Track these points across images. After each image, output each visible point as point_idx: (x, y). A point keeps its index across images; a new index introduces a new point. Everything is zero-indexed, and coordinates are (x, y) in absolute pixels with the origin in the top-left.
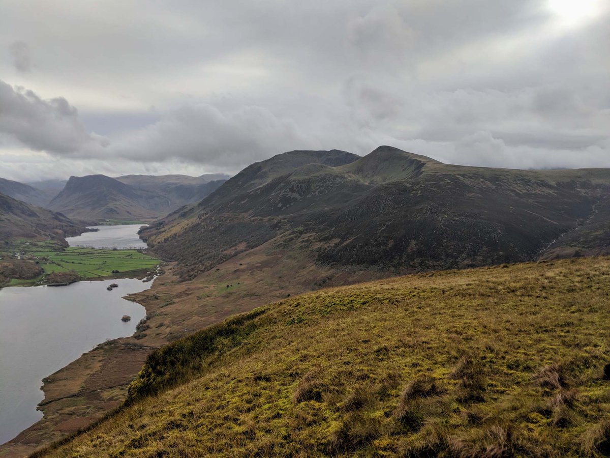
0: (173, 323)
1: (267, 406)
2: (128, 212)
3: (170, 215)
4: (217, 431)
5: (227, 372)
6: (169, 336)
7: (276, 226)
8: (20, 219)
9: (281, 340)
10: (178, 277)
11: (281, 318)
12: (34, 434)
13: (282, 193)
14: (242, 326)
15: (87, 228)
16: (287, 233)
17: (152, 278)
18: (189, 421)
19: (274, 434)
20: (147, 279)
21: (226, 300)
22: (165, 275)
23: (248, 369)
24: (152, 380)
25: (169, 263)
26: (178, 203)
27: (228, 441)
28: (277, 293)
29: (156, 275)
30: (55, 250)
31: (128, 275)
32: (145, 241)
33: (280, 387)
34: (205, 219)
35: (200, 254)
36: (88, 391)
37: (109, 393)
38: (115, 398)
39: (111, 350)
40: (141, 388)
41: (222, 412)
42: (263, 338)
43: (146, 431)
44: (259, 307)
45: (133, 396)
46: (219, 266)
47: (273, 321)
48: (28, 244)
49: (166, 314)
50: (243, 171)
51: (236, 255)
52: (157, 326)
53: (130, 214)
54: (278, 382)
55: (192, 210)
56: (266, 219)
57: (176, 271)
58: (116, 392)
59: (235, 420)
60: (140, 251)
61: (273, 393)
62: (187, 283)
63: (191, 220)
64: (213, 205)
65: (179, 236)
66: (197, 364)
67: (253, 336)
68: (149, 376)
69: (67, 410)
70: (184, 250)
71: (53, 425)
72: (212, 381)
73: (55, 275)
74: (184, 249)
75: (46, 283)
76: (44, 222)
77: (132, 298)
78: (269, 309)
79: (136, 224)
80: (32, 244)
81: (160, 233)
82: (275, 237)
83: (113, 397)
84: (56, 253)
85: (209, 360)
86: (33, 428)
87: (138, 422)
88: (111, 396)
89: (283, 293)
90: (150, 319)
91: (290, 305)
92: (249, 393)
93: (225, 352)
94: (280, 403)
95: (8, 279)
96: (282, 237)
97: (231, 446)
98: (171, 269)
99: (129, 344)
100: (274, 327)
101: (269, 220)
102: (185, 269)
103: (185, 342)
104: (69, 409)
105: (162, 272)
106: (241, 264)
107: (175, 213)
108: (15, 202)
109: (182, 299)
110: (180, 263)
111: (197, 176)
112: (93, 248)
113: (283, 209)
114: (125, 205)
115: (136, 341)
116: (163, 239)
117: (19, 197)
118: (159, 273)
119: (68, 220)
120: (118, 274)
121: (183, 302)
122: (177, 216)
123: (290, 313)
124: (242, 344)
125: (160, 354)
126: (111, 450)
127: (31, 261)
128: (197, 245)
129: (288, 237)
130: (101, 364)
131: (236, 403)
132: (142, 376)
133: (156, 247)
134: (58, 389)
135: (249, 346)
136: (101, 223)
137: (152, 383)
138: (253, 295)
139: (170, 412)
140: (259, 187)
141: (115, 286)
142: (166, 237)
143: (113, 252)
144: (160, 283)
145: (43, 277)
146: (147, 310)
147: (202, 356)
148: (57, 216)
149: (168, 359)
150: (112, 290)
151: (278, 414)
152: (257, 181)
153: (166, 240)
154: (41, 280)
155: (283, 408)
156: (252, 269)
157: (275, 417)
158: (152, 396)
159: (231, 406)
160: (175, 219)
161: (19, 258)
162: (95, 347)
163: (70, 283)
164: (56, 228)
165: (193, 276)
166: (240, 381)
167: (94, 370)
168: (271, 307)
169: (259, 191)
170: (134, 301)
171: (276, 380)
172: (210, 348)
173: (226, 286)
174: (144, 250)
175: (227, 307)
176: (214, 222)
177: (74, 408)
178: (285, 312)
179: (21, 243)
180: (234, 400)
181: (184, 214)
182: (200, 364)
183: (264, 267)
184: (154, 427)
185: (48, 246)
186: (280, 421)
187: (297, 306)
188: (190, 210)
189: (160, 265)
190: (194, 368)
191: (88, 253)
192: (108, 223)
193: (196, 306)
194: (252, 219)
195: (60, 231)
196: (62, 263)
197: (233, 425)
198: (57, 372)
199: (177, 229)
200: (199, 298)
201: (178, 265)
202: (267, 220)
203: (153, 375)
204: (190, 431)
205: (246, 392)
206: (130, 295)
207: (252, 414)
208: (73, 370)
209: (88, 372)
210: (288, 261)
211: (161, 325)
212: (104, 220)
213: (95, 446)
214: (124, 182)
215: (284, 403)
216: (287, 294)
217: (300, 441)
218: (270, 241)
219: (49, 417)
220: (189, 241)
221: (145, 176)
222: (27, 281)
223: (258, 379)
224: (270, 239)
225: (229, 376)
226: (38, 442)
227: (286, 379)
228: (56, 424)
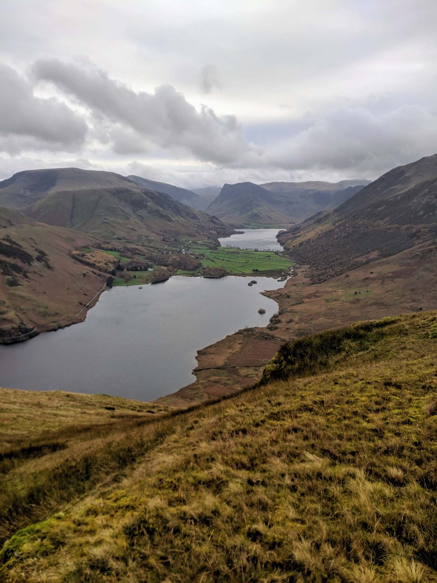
0: (301, 320)
1: (396, 411)
2: (269, 217)
3: (306, 221)
4: (347, 422)
5: (355, 373)
6: (297, 331)
7: (415, 236)
8: (185, 220)
9: (412, 352)
10: (309, 279)
11: (413, 331)
12: (189, 392)
13: (426, 200)
14: (371, 332)
15: (235, 230)
16: (426, 243)
17: (286, 279)
18: (319, 408)
19: (404, 438)
20: (281, 279)
21: (354, 306)
22: (297, 277)
23: (378, 373)
24: (283, 367)
25: (301, 266)
26: (314, 209)
27: (357, 434)
28: (408, 305)
29: (290, 276)
30: (210, 248)
31: (266, 274)
32: (282, 244)
33: (411, 396)
34: (338, 226)
35: (331, 260)
36: (229, 367)
37: (245, 371)
38: (249, 376)
39: (248, 336)
40: (274, 371)
41: (351, 407)
42: (392, 348)
43: (283, 408)
44: (389, 317)
45: (267, 377)
46: (349, 273)
47: (403, 332)
48: (191, 242)
49: (295, 312)
50: (384, 175)
51: (367, 262)
52: (288, 321)
53: (271, 219)
54: (409, 391)
55: (327, 216)
56: (404, 227)
57: (307, 274)
58: (251, 371)
59: (364, 417)
60: (277, 253)
61: (404, 401)
62: (316, 286)
63: (326, 226)
64: (348, 211)
65: (313, 241)
66: (324, 360)
67: (382, 344)
68: (281, 363)
69: (213, 378)
70: (316, 255)
71: (203, 388)
72: (341, 378)
73: (210, 269)
74: (317, 253)
75: (202, 275)
76: (203, 224)
77: (268, 294)
78: (400, 320)
79: (276, 228)
80: (193, 242)
81: (296, 237)
82: (411, 247)
83: (248, 375)
84: (210, 251)
85: (335, 359)
86: (188, 387)
87: (275, 400)
88: (247, 374)
89: (415, 306)
90: (281, 314)
91: (425, 319)
92: (378, 395)
93: (352, 354)
94: (411, 411)
95: (176, 269)
96: (420, 247)
97: (360, 439)
98: (303, 272)
99: (263, 333)
100: (405, 338)
101: (407, 229)
102: (316, 273)
103: (314, 339)
104: (214, 378)
105: (295, 274)
106: (372, 273)
107: (311, 219)
108: (182, 206)
109: (310, 300)
110: (311, 267)
111: (335, 182)
112: (239, 249)
113: (424, 218)
114: (267, 211)
115: (269, 332)
116: (298, 243)
117: (185, 202)
118: (292, 275)
119: (221, 223)
120: (258, 273)
121: (311, 303)
122: (312, 222)
123: (424, 326)
124: (370, 349)
125: (291, 345)
126: (254, 417)
127: (192, 256)
128: (329, 251)
129: (427, 248)
130: (240, 346)
131: (364, 402)
132: (275, 362)
133: (291, 250)
134: (208, 360)
135: (376, 352)
136: (246, 226)
137: (283, 369)
138: (382, 304)
139: (302, 397)
140: (400, 193)
141: (255, 282)
142: (300, 242)
143: (255, 252)
144: (293, 283)
145: (200, 269)
146: (280, 307)
147: (329, 354)
148: (213, 219)
149: (298, 352)
150: (252, 285)
151: (409, 421)
152: (398, 186)
153: (301, 244)
154: (199, 272)
155: (414, 416)
156: (383, 279)
157: (404, 423)
158: (283, 380)
159: (359, 404)
160: (311, 225)
161: (184, 253)
162: (236, 332)
163: (220, 277)
164: (212, 229)
165: (323, 280)
166: (369, 383)
167: (235, 350)
168: (403, 319)
169: (399, 198)
170: (269, 297)
171: (407, 389)
172: (337, 348)
173: (354, 292)
174: (280, 252)
175: (353, 313)
176: (347, 229)
177: (219, 377)
178: (418, 325)
179: (186, 241)
180: (363, 399)
181: (319, 219)
182: (326, 361)
183: (396, 277)
184: (289, 406)
185: (205, 245)
186: (411, 427)
187: (432, 321)
188: (325, 216)
189: (294, 267)
190: (321, 363)
191: (234, 252)
192: (252, 227)
193: (324, 308)
194: (389, 226)
195: (214, 232)
196: (215, 260)
197: (361, 420)
198: (207, 347)
199: (311, 234)
200: (327, 301)
201: (309, 268)
202: (404, 229)
203: (284, 363)
204: (321, 417)
205: (375, 394)
206: (266, 291)
207: (381, 415)
208: (219, 348)
209: (230, 351)
210: (425, 273)
211: (291, 321)
212: (249, 224)
213: (241, 411)
214: (268, 189)
215: (415, 412)
216: (419, 308)
217: (431, 450)
218: (405, 251)
219: (201, 381)
220: (322, 247)
221: (287, 183)
222: (189, 272)
223: (388, 384)
224: (406, 249)
225: (357, 376)
226: (192, 399)
227: (418, 390)
228: (205, 387)
